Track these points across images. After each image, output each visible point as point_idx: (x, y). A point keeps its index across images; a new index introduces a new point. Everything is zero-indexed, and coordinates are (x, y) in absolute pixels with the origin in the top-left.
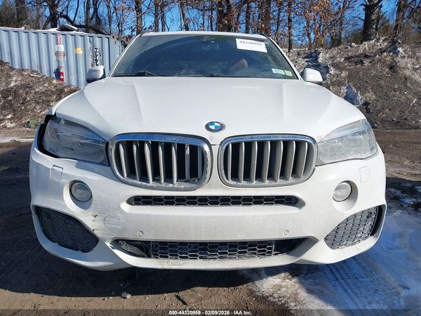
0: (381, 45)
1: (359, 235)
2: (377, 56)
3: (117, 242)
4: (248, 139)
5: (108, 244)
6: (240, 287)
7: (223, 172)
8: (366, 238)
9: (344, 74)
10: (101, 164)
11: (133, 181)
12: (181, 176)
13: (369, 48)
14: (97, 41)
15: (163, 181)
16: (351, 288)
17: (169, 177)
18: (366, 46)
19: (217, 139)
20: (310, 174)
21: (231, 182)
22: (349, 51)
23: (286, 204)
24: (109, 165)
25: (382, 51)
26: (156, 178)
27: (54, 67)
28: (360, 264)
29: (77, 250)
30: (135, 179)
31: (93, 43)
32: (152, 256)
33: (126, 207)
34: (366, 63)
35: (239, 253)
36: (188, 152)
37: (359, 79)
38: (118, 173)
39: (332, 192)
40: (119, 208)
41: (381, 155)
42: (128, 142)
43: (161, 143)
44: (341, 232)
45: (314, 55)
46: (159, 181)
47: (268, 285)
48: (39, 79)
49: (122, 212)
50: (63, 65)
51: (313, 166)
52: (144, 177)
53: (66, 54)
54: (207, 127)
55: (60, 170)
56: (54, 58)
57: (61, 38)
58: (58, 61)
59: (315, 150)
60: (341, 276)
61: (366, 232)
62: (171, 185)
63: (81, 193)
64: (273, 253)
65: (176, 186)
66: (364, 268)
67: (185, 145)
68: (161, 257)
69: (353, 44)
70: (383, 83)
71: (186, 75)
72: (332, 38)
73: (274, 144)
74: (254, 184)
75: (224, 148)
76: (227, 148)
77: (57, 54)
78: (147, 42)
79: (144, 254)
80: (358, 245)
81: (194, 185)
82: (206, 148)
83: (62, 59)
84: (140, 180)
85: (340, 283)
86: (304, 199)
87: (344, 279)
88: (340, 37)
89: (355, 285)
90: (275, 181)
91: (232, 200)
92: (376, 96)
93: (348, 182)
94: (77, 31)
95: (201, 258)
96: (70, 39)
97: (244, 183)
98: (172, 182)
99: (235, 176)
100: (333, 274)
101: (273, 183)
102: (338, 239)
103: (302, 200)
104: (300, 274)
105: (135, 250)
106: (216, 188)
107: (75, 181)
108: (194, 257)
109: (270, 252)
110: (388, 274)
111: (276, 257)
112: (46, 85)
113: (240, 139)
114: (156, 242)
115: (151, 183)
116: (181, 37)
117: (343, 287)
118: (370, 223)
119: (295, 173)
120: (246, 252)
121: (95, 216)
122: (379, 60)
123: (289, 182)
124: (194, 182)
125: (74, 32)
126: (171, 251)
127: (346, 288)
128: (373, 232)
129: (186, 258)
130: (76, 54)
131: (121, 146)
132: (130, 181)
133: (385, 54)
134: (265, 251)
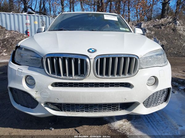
0: (169, 20)
1: (159, 102)
2: (168, 25)
3: (47, 104)
4: (107, 56)
5: (43, 105)
6: (104, 125)
7: (96, 71)
8: (162, 103)
9: (153, 33)
10: (39, 68)
11: (54, 75)
12: (76, 74)
13: (164, 21)
14: (44, 18)
15: (68, 76)
16: (155, 126)
17: (70, 74)
18: (163, 21)
19: (93, 56)
20: (136, 72)
21: (99, 76)
22: (155, 23)
23: (125, 87)
24: (43, 68)
25: (170, 23)
26: (65, 74)
27: (25, 30)
28: (159, 115)
29: (29, 108)
30: (55, 74)
31: (42, 19)
32: (63, 111)
33: (50, 87)
34: (163, 28)
35: (103, 109)
36: (79, 62)
37: (159, 35)
38: (47, 72)
39: (146, 81)
40: (47, 88)
41: (169, 65)
42: (51, 57)
43: (67, 58)
44: (150, 100)
45: (139, 24)
46: (66, 75)
47: (117, 124)
48: (18, 34)
49: (49, 90)
50: (29, 29)
51: (138, 69)
52: (59, 74)
53: (30, 24)
54: (88, 51)
55: (21, 71)
56: (25, 26)
57: (28, 17)
58: (27, 27)
59: (138, 61)
60: (151, 120)
61: (162, 100)
62: (71, 78)
63: (30, 81)
64: (119, 109)
65: (74, 78)
66: (161, 117)
67: (78, 59)
68: (67, 111)
69: (157, 20)
70: (170, 36)
71: (81, 30)
72: (148, 17)
73: (119, 59)
74: (110, 77)
75: (96, 60)
76: (98, 60)
77: (26, 24)
78: (64, 16)
79: (59, 110)
80: (158, 106)
81: (82, 78)
82: (88, 60)
83: (29, 26)
84: (57, 75)
85: (150, 124)
86: (133, 84)
87: (152, 122)
88: (151, 17)
89: (157, 125)
90: (120, 76)
91: (100, 85)
92: (167, 42)
93: (154, 77)
94: (35, 14)
95: (86, 111)
96: (32, 17)
97: (105, 76)
98: (72, 76)
99: (101, 74)
100: (147, 119)
101: (119, 77)
102: (149, 103)
103: (132, 85)
104: (132, 119)
105: (55, 107)
106: (92, 79)
107: (28, 76)
108: (82, 111)
109: (118, 109)
110: (172, 120)
111: (120, 111)
112: (21, 37)
113: (103, 56)
114: (65, 104)
115: (62, 76)
116: (79, 14)
117: (152, 126)
118: (164, 96)
119: (129, 72)
120: (106, 109)
121: (37, 92)
122: (169, 27)
123: (126, 76)
124: (82, 76)
125: (34, 14)
126: (72, 108)
127: (153, 126)
128: (166, 100)
129: (79, 111)
130: (35, 24)
131: (48, 59)
132: (53, 75)
133: (171, 24)
134: (115, 108)
